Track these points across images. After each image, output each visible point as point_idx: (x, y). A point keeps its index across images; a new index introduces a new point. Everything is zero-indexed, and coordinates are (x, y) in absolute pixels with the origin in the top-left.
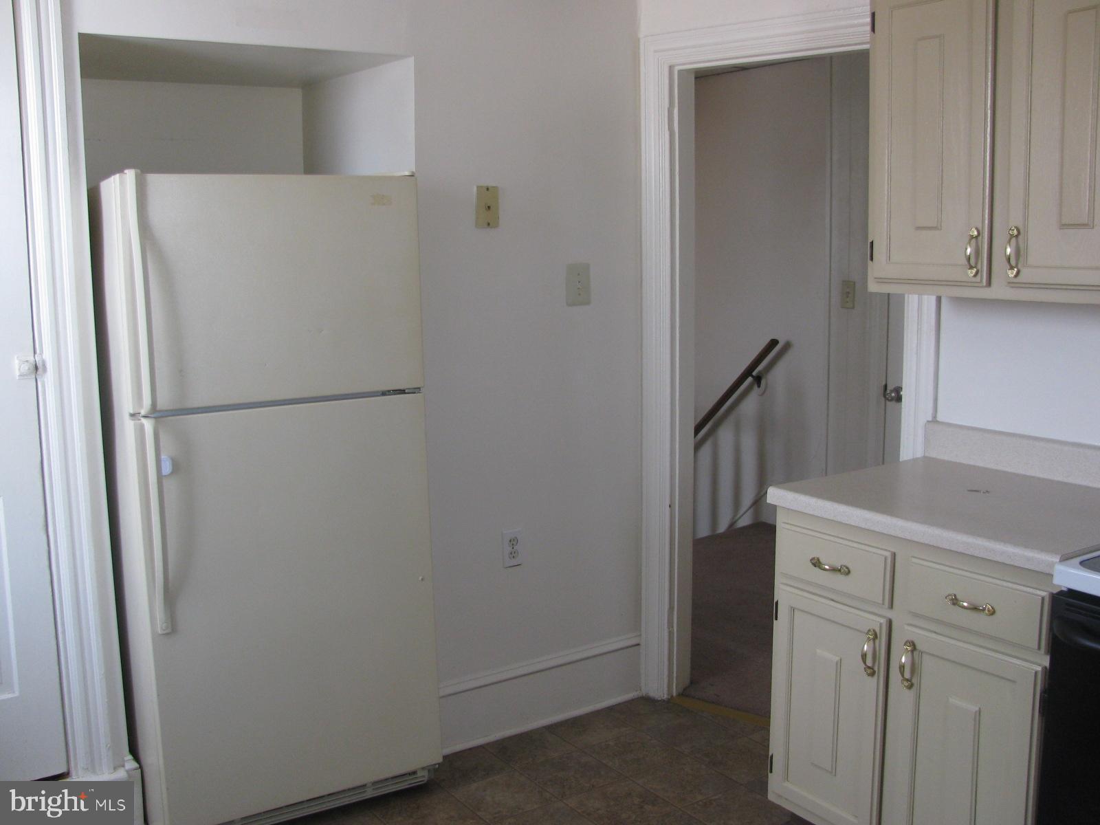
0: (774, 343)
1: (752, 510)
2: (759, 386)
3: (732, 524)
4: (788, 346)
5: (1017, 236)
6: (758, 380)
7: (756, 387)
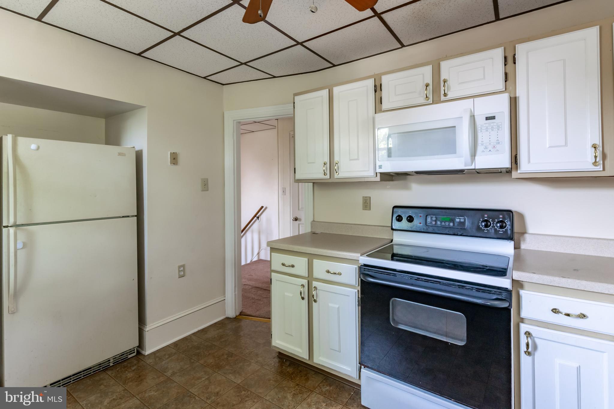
0: (262, 207)
1: (257, 255)
2: (258, 220)
3: (251, 261)
4: (266, 208)
5: (337, 163)
6: (258, 218)
7: (257, 220)
